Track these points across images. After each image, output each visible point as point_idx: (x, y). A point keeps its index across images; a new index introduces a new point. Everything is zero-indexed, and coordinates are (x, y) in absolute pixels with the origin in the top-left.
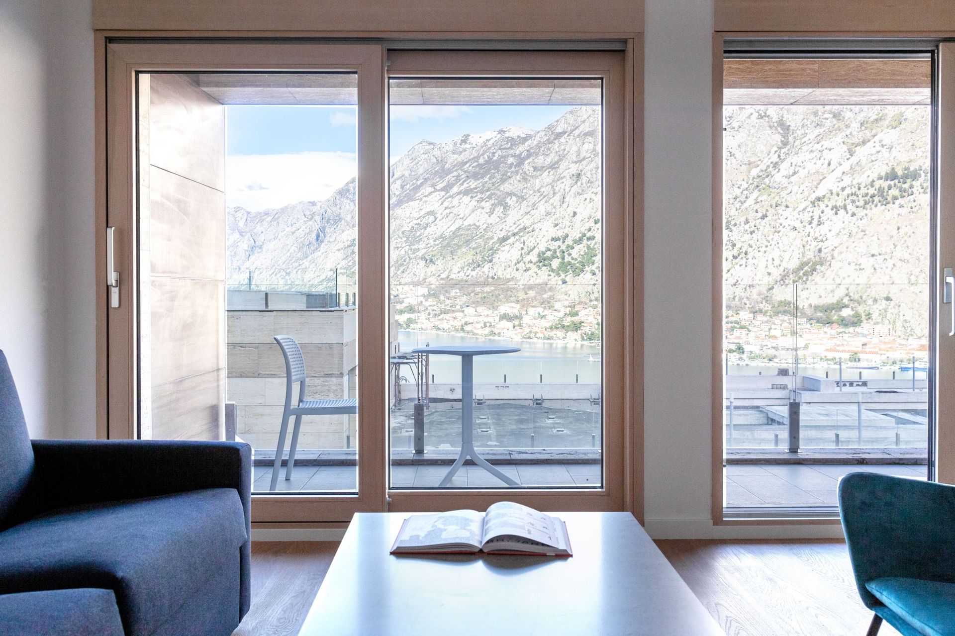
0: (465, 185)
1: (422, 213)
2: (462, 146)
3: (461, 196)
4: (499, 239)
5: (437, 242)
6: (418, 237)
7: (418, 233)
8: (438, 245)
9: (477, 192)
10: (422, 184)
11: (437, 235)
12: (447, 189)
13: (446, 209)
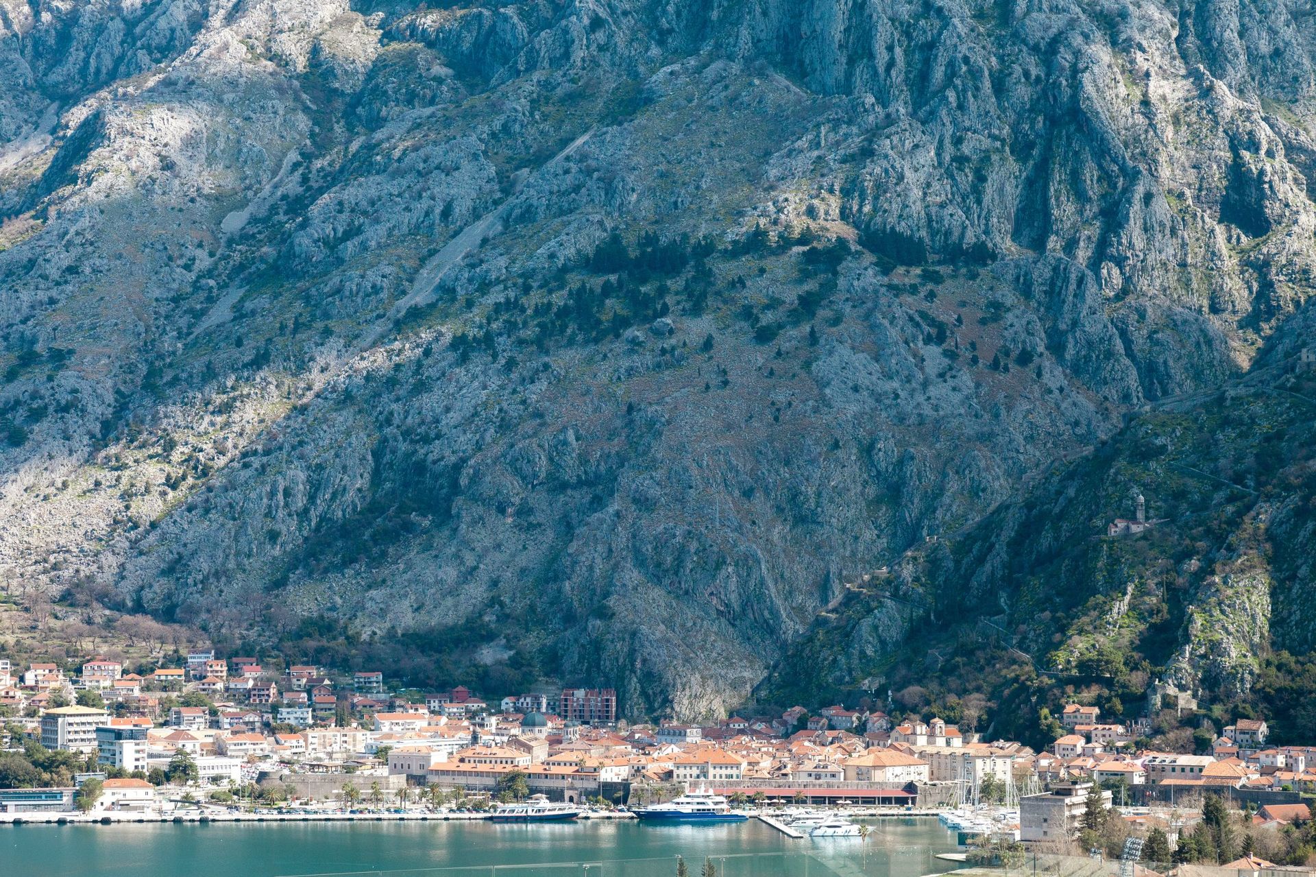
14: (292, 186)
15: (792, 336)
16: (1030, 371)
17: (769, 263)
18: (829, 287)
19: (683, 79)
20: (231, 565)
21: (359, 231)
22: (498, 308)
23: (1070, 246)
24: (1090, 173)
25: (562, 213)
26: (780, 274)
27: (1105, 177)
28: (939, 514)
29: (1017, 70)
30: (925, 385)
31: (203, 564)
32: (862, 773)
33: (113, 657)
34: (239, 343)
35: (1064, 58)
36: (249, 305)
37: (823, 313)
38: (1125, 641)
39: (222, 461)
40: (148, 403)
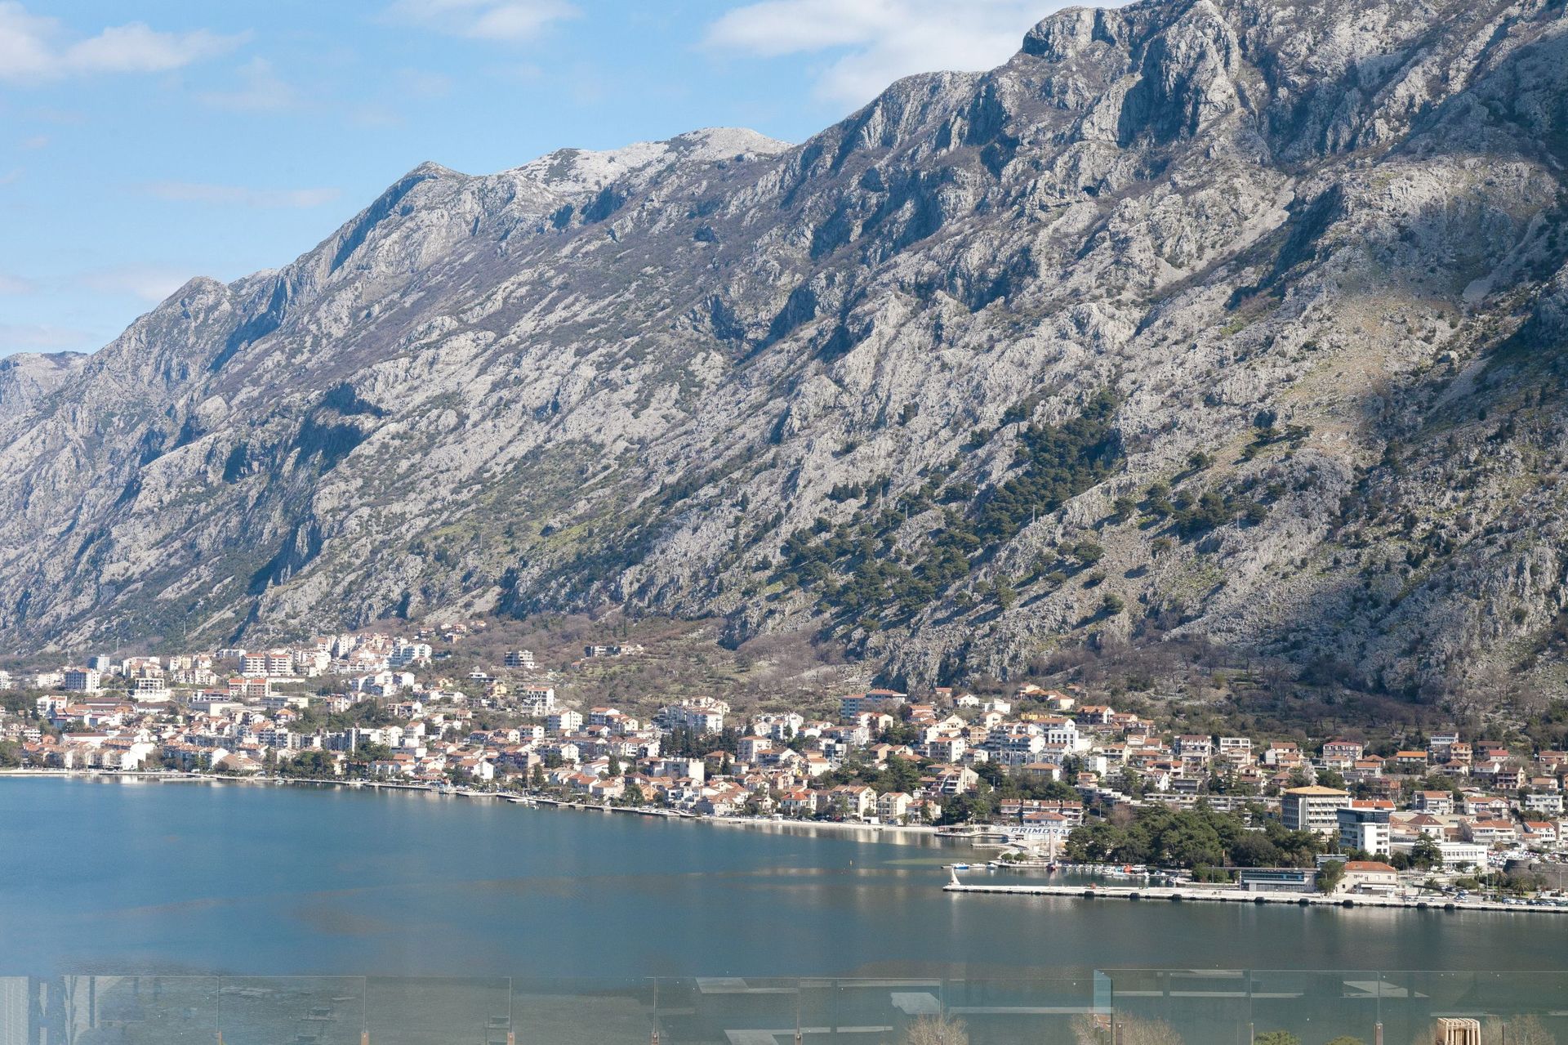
0: (559, 314)
1: (419, 398)
2: (552, 187)
3: (547, 346)
4: (663, 489)
5: (465, 495)
6: (401, 478)
7: (404, 465)
8: (464, 505)
9: (597, 336)
10: (417, 306)
11: (464, 473)
12: (500, 322)
13: (495, 387)
14: (1538, 250)
20: (1476, 645)
31: (1447, 644)
33: (1353, 738)
34: (1482, 416)
36: (1493, 376)
39: (1465, 538)
40: (1388, 479)
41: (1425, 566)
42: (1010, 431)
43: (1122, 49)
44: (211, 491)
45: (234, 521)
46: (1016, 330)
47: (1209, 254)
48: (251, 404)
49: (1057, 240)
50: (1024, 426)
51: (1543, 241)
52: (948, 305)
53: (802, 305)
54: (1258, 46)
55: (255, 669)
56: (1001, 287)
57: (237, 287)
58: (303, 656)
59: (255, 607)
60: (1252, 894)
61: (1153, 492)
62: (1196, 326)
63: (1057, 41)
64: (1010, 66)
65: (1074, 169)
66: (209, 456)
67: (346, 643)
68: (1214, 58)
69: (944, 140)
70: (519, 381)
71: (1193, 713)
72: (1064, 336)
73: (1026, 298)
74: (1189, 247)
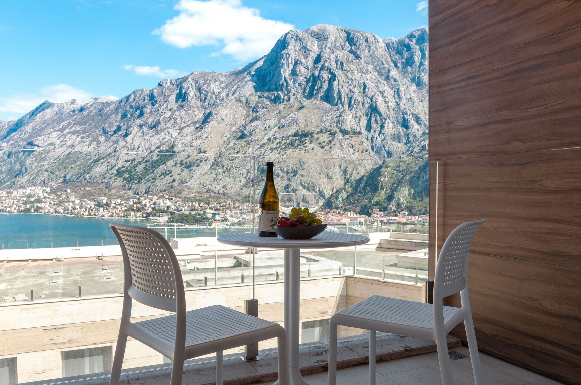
0: (73, 129)
1: (46, 144)
2: (71, 106)
3: (71, 134)
4: (94, 160)
5: (56, 161)
6: (43, 158)
7: (44, 156)
8: (56, 163)
9: (81, 133)
10: (45, 127)
11: (55, 157)
12: (62, 130)
13: (61, 142)
14: (243, 123)
15: (327, 148)
16: (368, 153)
17: (324, 135)
18: (333, 139)
19: (309, 104)
20: (234, 186)
21: (255, 130)
22: (278, 143)
23: (375, 132)
24: (378, 118)
25: (288, 127)
26: (325, 136)
27: (381, 119)
28: (352, 177)
29: (366, 101)
30: (350, 155)
31: (229, 186)
32: (339, 220)
33: (214, 201)
34: (235, 149)
35: (374, 99)
36: (236, 143)
37: (332, 143)
38: (384, 198)
39: (232, 169)
40: (220, 159)
41: (226, 173)
42: (157, 151)
43: (175, 86)
44: (4, 160)
45: (9, 166)
46: (157, 134)
47: (190, 121)
48: (12, 144)
49: (164, 118)
50: (159, 150)
51: (244, 121)
52: (145, 129)
53: (119, 128)
54: (198, 87)
55: (15, 193)
56: (155, 126)
57: (9, 122)
58: (24, 191)
59: (14, 182)
60: (198, 227)
61: (181, 161)
62: (188, 134)
63: (164, 84)
64: (156, 88)
65: (167, 106)
66: (4, 154)
67: (33, 188)
68: (191, 89)
69: (144, 100)
70: (66, 141)
71: (188, 198)
72: (166, 135)
73: (159, 128)
74: (187, 120)
